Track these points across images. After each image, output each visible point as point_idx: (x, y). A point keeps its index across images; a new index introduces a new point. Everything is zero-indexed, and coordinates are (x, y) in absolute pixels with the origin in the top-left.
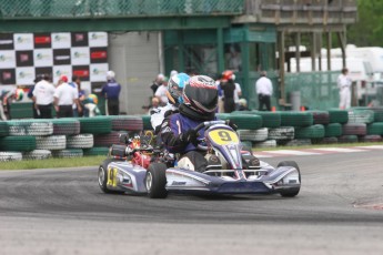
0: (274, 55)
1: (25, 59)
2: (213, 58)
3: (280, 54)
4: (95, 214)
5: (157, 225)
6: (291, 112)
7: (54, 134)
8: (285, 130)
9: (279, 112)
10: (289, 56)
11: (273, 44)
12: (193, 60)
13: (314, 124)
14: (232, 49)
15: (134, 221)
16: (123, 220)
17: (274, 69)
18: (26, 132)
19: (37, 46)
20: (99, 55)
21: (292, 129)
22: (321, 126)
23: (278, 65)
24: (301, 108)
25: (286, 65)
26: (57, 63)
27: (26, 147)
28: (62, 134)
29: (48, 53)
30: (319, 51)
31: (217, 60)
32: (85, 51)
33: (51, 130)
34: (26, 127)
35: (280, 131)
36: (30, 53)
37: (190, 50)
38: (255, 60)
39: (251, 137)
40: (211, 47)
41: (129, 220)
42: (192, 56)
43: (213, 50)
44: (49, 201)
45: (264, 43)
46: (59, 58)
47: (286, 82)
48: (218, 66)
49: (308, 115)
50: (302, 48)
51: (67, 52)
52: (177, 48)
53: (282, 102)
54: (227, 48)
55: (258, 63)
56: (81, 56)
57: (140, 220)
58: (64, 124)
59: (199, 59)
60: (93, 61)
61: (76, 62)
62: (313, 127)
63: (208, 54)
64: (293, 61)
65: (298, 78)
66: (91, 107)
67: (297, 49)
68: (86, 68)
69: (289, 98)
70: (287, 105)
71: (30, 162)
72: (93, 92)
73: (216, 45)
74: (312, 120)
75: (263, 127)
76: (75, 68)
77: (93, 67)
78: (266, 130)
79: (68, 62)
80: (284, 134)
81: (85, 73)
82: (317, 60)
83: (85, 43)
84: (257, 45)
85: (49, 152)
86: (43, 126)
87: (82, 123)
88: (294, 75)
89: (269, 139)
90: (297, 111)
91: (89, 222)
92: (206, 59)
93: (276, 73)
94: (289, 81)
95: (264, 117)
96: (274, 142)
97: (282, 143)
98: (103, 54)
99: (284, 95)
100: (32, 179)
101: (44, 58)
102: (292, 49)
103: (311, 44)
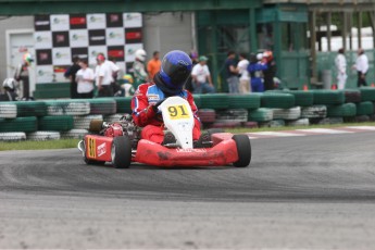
0: (306, 34)
1: (61, 39)
2: (246, 38)
3: (311, 33)
4: (134, 192)
5: (195, 203)
6: (323, 91)
7: (91, 114)
8: (317, 109)
9: (312, 91)
10: (321, 35)
11: (304, 24)
12: (225, 40)
13: (346, 102)
14: (264, 29)
15: (172, 200)
16: (162, 198)
17: (306, 48)
18: (64, 112)
19: (73, 26)
20: (133, 36)
21: (324, 108)
22: (352, 105)
23: (309, 45)
24: (332, 87)
25: (317, 44)
26: (92, 43)
27: (64, 126)
28: (98, 114)
29: (83, 33)
30: (349, 31)
31: (250, 40)
32: (120, 31)
33: (88, 110)
34: (63, 106)
35: (312, 109)
36: (66, 34)
37: (222, 30)
38: (287, 39)
39: (284, 116)
40: (244, 27)
41: (167, 198)
42: (224, 36)
43: (246, 30)
44: (87, 179)
45: (295, 23)
46: (95, 38)
47: (317, 61)
48: (250, 46)
49: (340, 94)
50: (333, 28)
51: (101, 32)
52: (210, 28)
53: (314, 80)
54: (259, 28)
55: (289, 42)
56: (116, 37)
57: (178, 198)
58: (101, 104)
59: (232, 39)
60: (129, 41)
61: (111, 42)
62: (344, 106)
63: (241, 34)
64: (324, 40)
65: (330, 57)
66: (127, 87)
67: (328, 28)
68: (121, 48)
69: (320, 77)
70: (319, 83)
71: (67, 141)
72: (128, 73)
73: (249, 25)
74: (344, 99)
75: (296, 105)
76: (111, 49)
77: (128, 47)
78: (298, 109)
79: (103, 43)
80: (316, 112)
81: (120, 53)
82: (348, 39)
83: (119, 23)
84: (289, 24)
85: (86, 131)
86: (80, 106)
87: (119, 103)
88: (325, 55)
89: (301, 118)
90: (328, 90)
91: (128, 200)
92: (239, 38)
93: (308, 52)
94: (320, 61)
95: (297, 96)
96: (306, 121)
97: (314, 122)
98: (138, 35)
99: (315, 73)
100: (71, 158)
101: (80, 38)
102: (324, 28)
103: (342, 24)
